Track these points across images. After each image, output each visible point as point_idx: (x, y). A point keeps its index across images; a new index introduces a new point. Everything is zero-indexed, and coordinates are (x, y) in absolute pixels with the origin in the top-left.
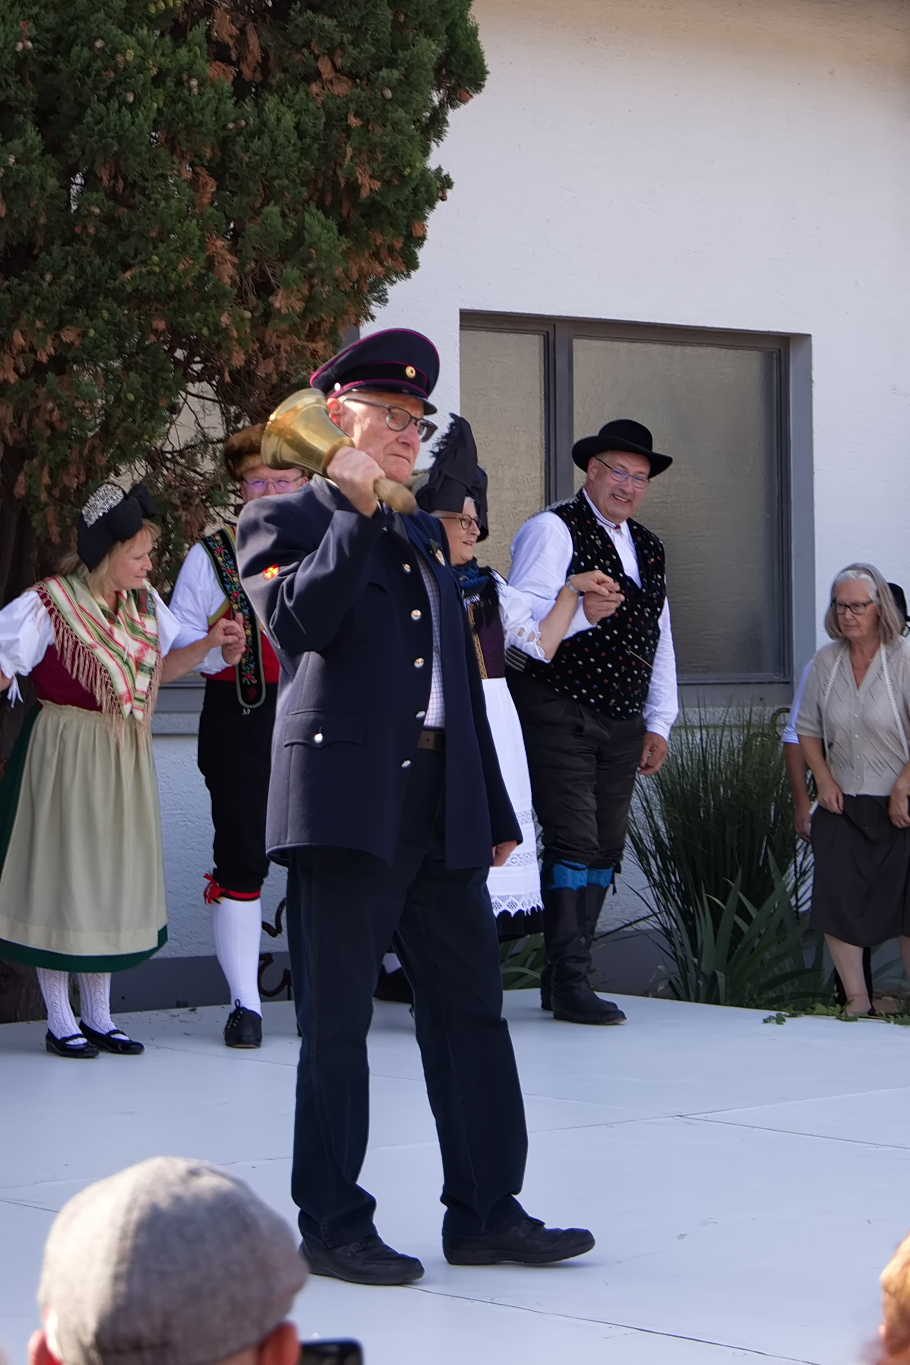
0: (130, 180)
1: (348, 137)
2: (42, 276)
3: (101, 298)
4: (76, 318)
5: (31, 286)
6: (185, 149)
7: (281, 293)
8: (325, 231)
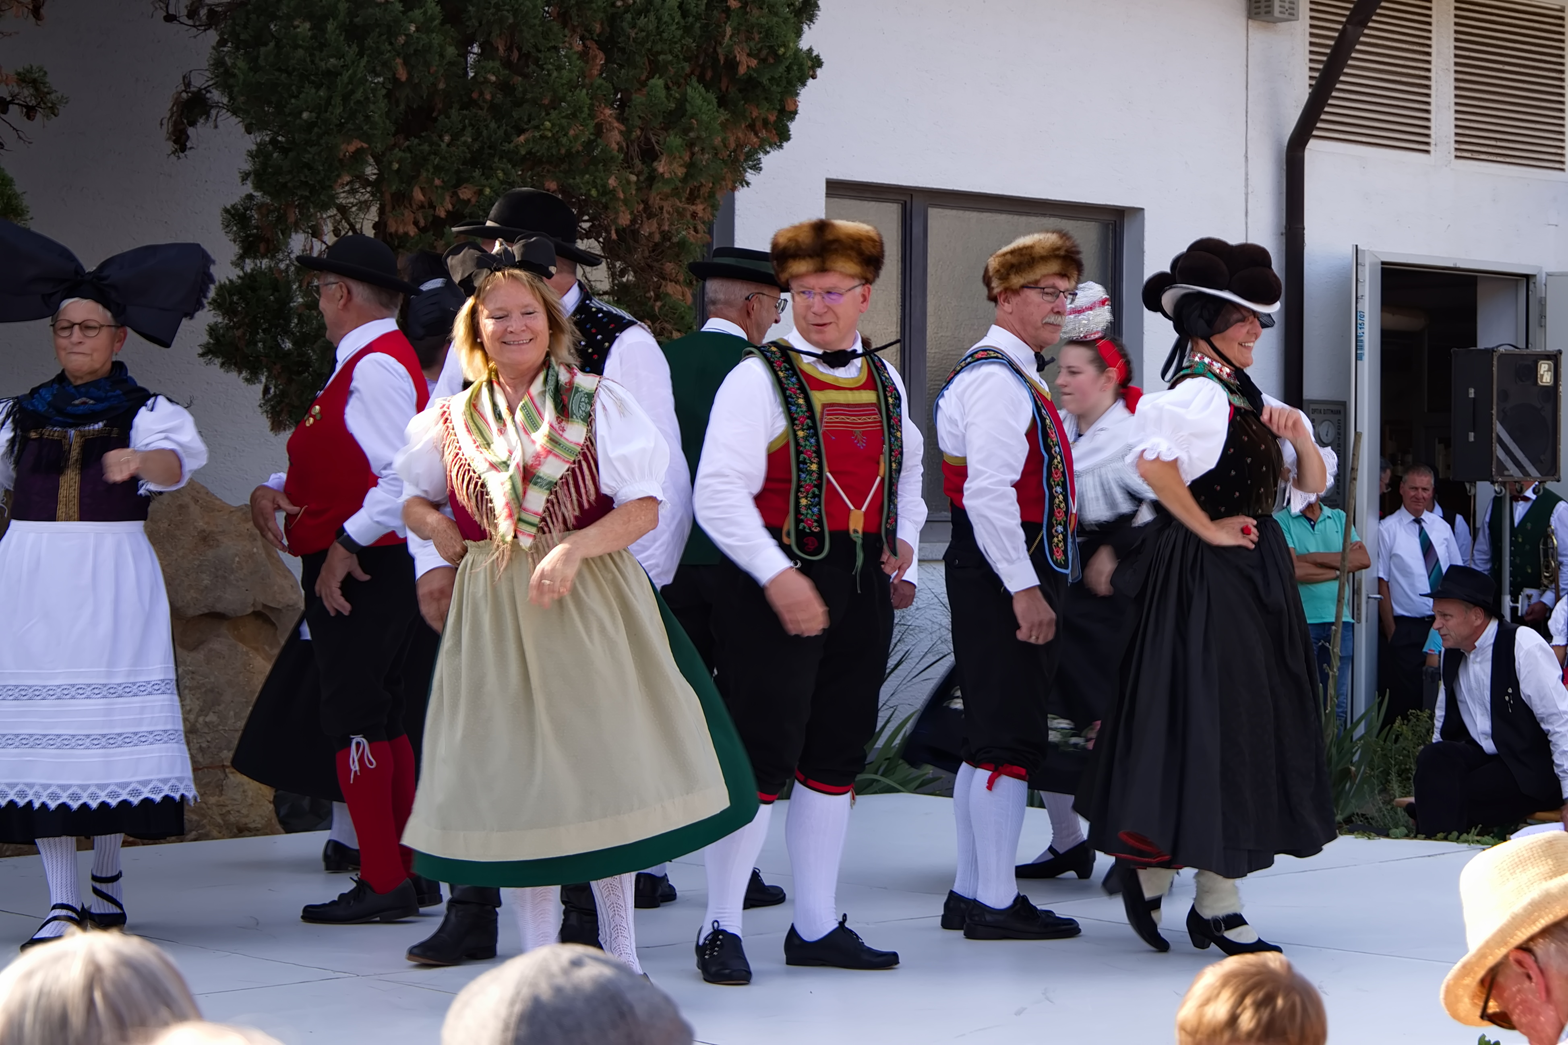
0: (524, 51)
1: (728, 18)
2: (441, 137)
3: (496, 160)
4: (473, 177)
5: (430, 146)
6: (576, 24)
7: (664, 159)
8: (705, 104)
